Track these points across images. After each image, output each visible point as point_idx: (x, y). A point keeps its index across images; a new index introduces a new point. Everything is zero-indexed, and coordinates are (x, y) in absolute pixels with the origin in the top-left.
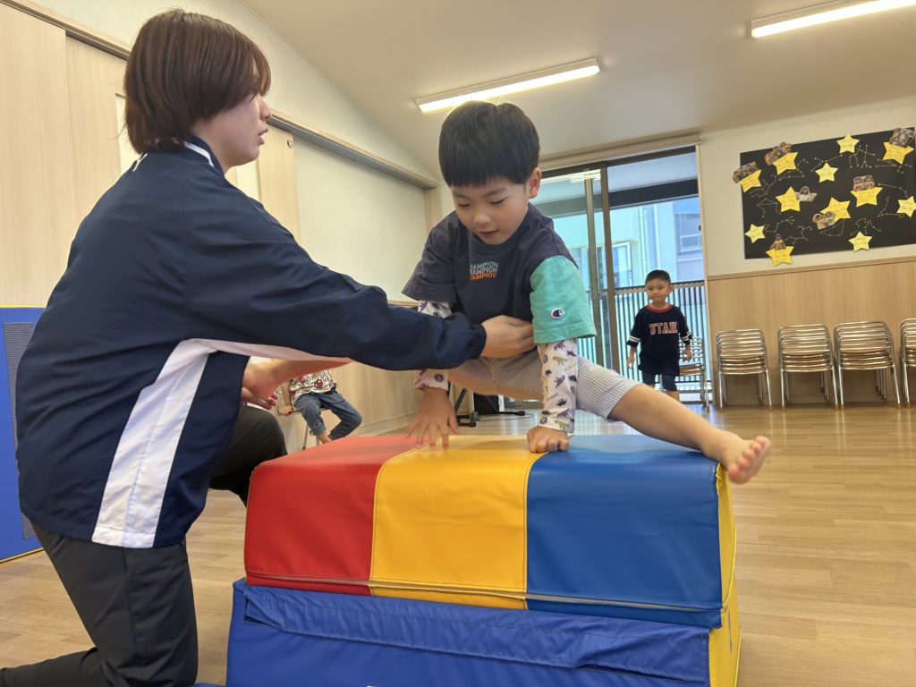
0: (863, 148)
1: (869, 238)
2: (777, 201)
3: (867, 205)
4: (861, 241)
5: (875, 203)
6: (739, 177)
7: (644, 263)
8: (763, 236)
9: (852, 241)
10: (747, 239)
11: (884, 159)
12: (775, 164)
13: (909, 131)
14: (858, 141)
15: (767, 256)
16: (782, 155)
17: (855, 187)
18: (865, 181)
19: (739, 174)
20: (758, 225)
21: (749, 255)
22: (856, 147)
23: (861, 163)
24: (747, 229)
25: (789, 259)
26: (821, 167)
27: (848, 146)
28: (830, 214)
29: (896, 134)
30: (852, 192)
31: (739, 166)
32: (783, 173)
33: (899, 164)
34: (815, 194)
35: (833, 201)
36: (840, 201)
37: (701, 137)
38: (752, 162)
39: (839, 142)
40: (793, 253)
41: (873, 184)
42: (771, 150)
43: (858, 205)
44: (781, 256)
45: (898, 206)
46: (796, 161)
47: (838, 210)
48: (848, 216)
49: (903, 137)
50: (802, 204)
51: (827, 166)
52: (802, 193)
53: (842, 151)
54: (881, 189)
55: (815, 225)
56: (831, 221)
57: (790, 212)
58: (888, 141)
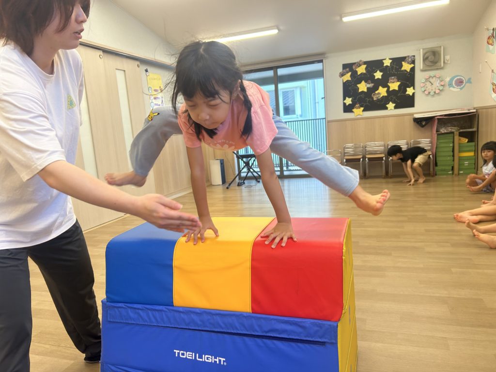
0: (394, 64)
1: (394, 105)
2: (357, 87)
3: (394, 90)
4: (391, 106)
5: (397, 89)
6: (342, 75)
8: (351, 103)
9: (387, 106)
10: (344, 104)
11: (402, 69)
12: (357, 70)
13: (413, 57)
14: (391, 61)
15: (353, 112)
16: (360, 65)
17: (389, 81)
18: (394, 79)
19: (342, 73)
20: (349, 97)
21: (345, 111)
22: (391, 63)
23: (392, 71)
24: (344, 99)
25: (361, 113)
26: (376, 72)
27: (387, 63)
28: (379, 93)
29: (407, 58)
30: (388, 84)
31: (342, 70)
32: (360, 75)
33: (408, 72)
34: (373, 84)
35: (380, 88)
36: (383, 88)
37: (326, 56)
38: (347, 68)
39: (384, 61)
40: (363, 111)
41: (396, 80)
42: (355, 63)
43: (391, 90)
44: (358, 112)
45: (406, 91)
46: (366, 69)
47: (382, 92)
48: (386, 94)
49: (410, 60)
50: (368, 88)
51: (378, 71)
52: (368, 84)
53: (385, 65)
54: (400, 83)
55: (373, 98)
56: (379, 96)
57: (363, 92)
58: (404, 61)
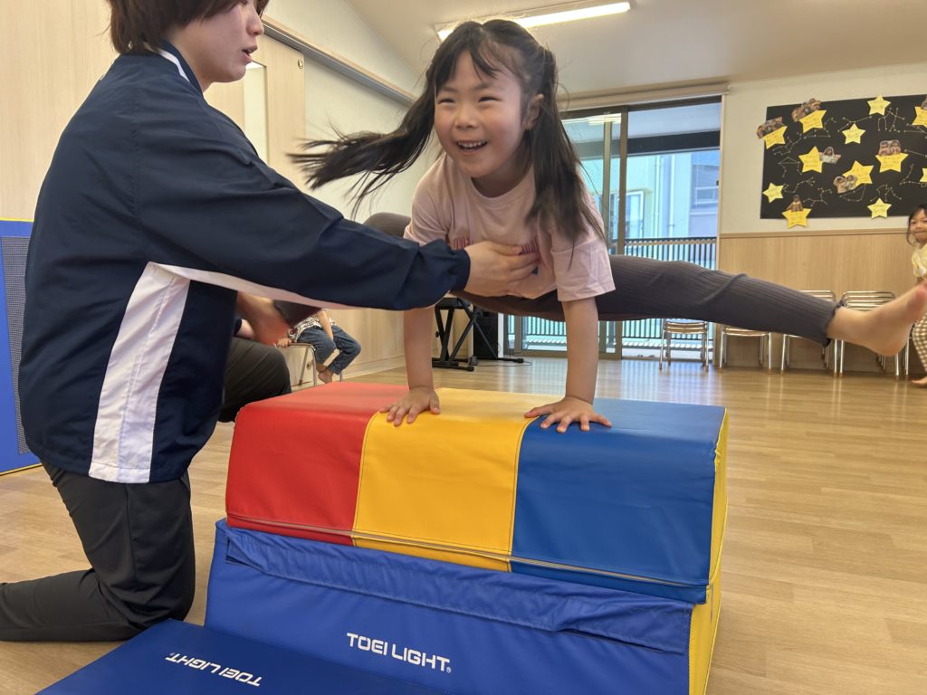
0: (894, 111)
1: (889, 206)
2: (800, 160)
3: (891, 172)
4: (879, 208)
5: (899, 170)
6: (764, 132)
7: (657, 213)
8: (781, 196)
9: (871, 207)
10: (765, 198)
11: (914, 124)
12: (801, 121)
14: (888, 103)
15: (783, 217)
16: (811, 112)
17: (880, 151)
18: (892, 146)
19: (764, 129)
20: (777, 184)
21: (764, 216)
22: (887, 109)
23: (889, 127)
24: (765, 187)
25: (804, 221)
26: (848, 128)
27: (878, 107)
28: (852, 178)
31: (764, 120)
32: (808, 132)
35: (857, 165)
36: (864, 165)
37: (729, 87)
38: (778, 117)
39: (869, 102)
40: (810, 216)
42: (799, 106)
43: (882, 170)
44: (797, 218)
45: (921, 175)
46: (824, 120)
47: (860, 174)
48: (870, 182)
50: (825, 165)
51: (854, 126)
52: (826, 154)
53: (872, 112)
54: (906, 155)
55: (836, 188)
56: (852, 185)
57: (812, 173)
58: (919, 105)
